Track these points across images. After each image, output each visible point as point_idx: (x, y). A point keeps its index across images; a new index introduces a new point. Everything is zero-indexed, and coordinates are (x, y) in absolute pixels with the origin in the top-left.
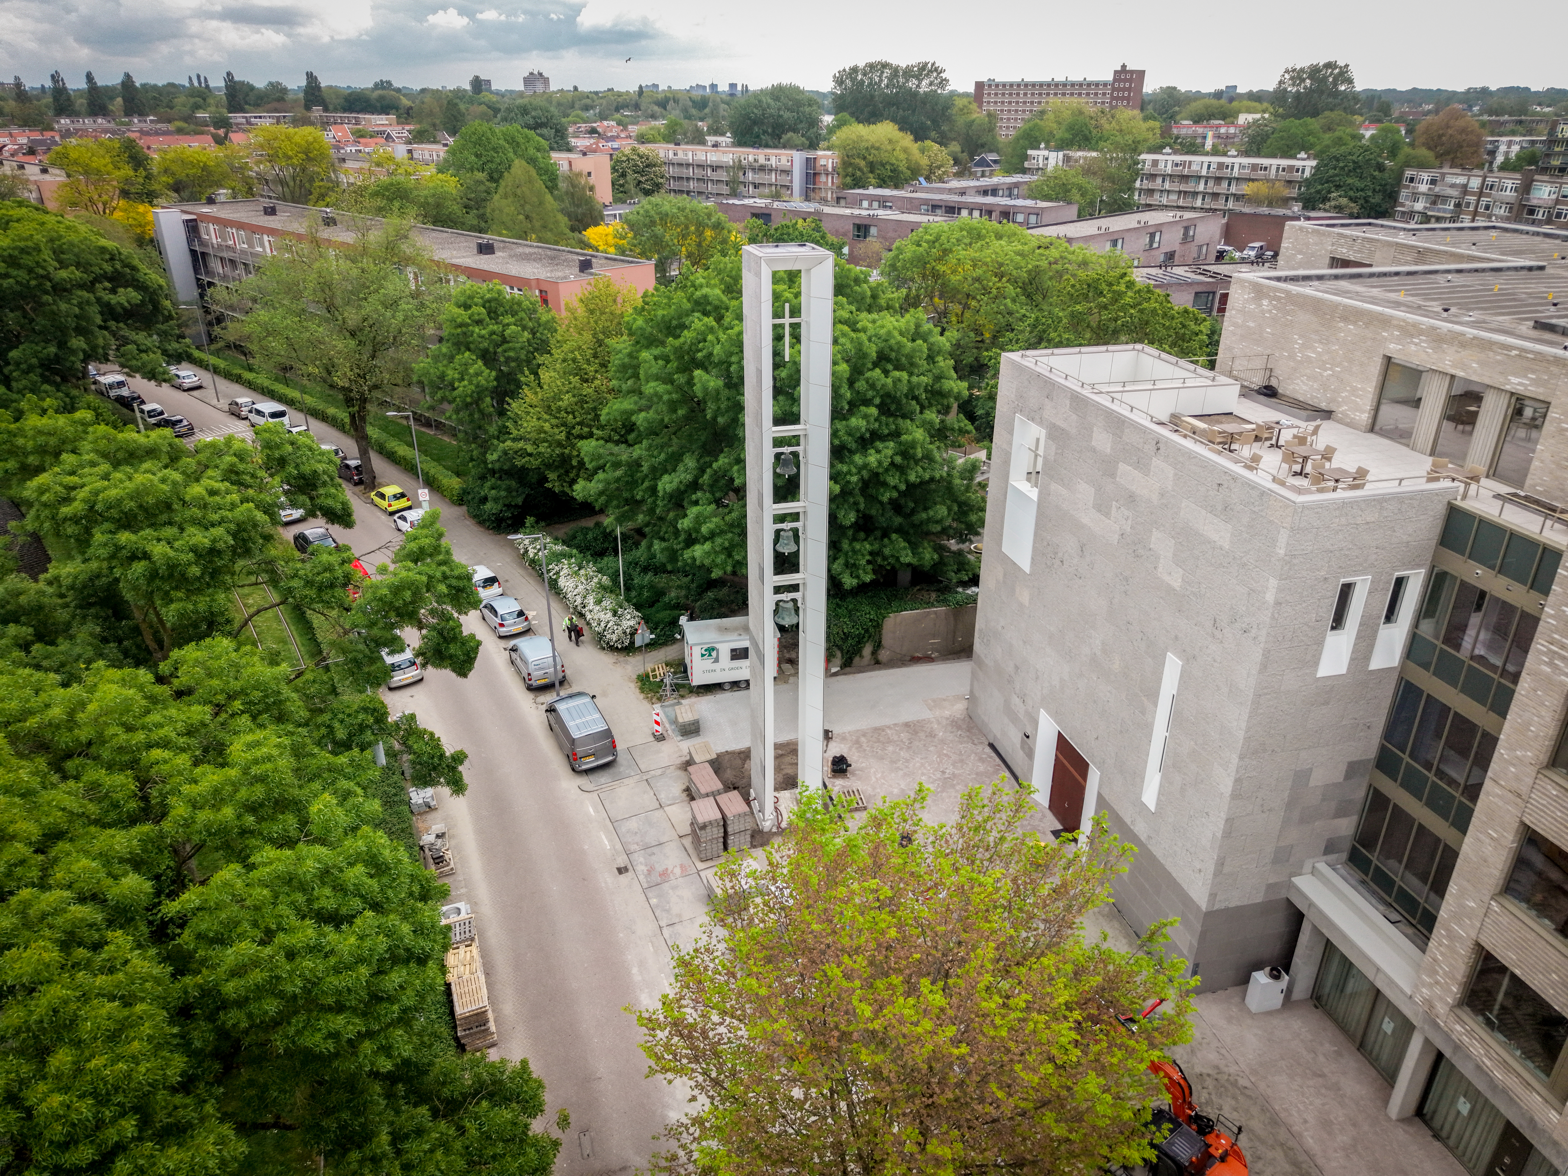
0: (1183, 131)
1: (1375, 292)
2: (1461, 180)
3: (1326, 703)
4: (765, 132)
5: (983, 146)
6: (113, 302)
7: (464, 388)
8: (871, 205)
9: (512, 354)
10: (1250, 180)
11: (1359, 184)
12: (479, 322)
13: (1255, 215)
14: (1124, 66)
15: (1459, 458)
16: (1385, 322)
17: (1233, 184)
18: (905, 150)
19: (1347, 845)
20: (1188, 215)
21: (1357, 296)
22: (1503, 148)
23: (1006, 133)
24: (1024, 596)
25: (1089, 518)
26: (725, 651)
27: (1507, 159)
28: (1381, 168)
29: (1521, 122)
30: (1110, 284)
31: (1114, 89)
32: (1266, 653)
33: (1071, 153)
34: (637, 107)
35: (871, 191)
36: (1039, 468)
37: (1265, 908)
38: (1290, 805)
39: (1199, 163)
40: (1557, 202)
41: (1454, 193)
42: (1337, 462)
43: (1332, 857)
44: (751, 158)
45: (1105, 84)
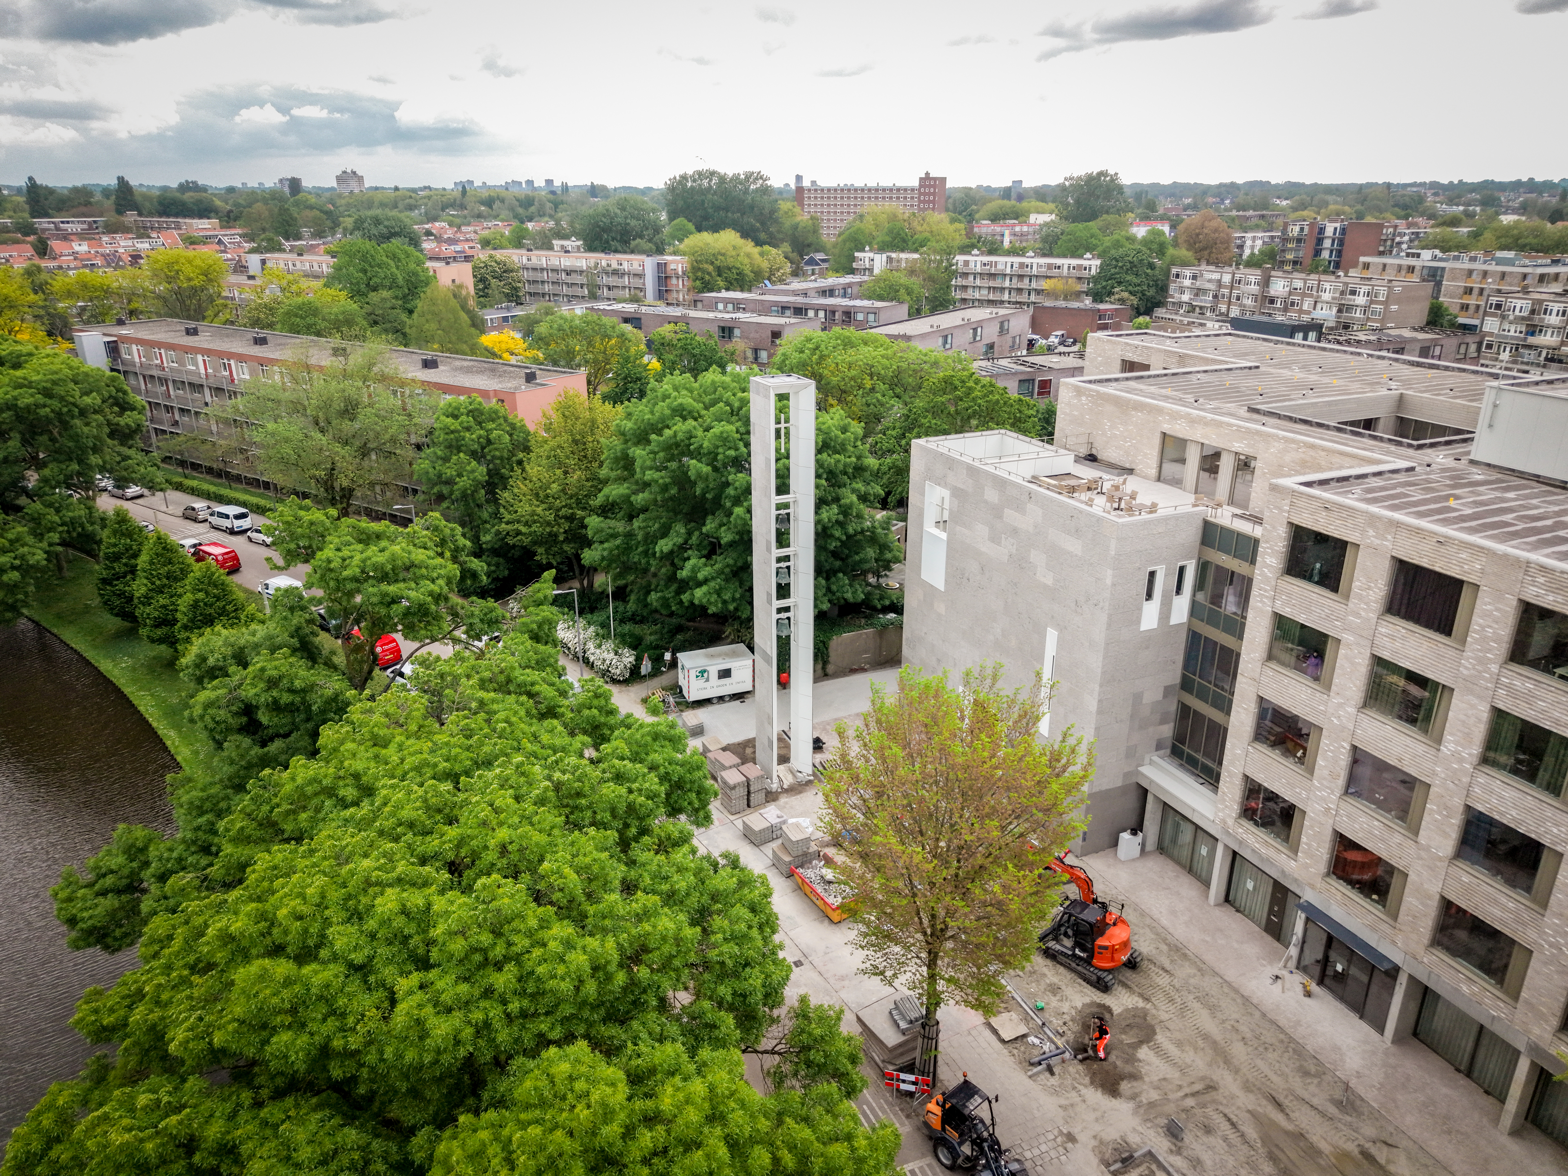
0: (984, 230)
1: (1153, 389)
2: (1215, 276)
3: (1147, 648)
4: (613, 239)
5: (809, 246)
6: (122, 423)
7: (463, 483)
8: (725, 307)
9: (497, 453)
10: (1047, 277)
11: (1136, 280)
12: (468, 429)
13: (1054, 308)
14: (927, 174)
15: (1211, 494)
16: (1160, 411)
17: (1034, 280)
18: (748, 255)
19: (1169, 744)
20: (1002, 312)
21: (1141, 392)
22: (1249, 243)
23: (829, 235)
24: (941, 608)
25: (987, 548)
26: (713, 671)
27: (1252, 254)
28: (1152, 266)
29: (1262, 217)
30: (963, 382)
31: (920, 194)
32: (1110, 616)
33: (894, 255)
34: (462, 207)
35: (724, 294)
36: (946, 517)
37: (1123, 790)
38: (1132, 716)
39: (1003, 263)
40: (1290, 293)
41: (1212, 286)
42: (1139, 500)
43: (1162, 752)
44: (604, 263)
45: (913, 190)
